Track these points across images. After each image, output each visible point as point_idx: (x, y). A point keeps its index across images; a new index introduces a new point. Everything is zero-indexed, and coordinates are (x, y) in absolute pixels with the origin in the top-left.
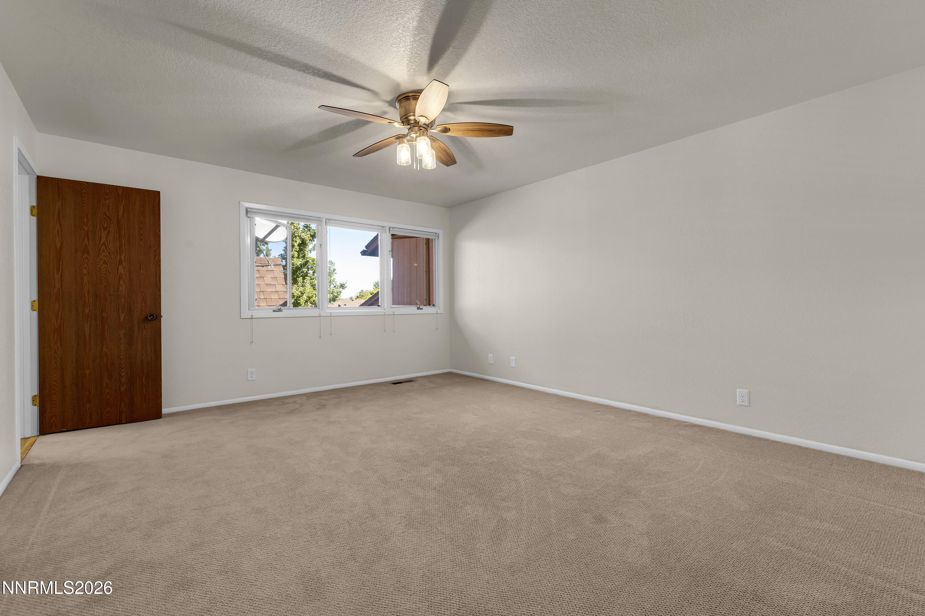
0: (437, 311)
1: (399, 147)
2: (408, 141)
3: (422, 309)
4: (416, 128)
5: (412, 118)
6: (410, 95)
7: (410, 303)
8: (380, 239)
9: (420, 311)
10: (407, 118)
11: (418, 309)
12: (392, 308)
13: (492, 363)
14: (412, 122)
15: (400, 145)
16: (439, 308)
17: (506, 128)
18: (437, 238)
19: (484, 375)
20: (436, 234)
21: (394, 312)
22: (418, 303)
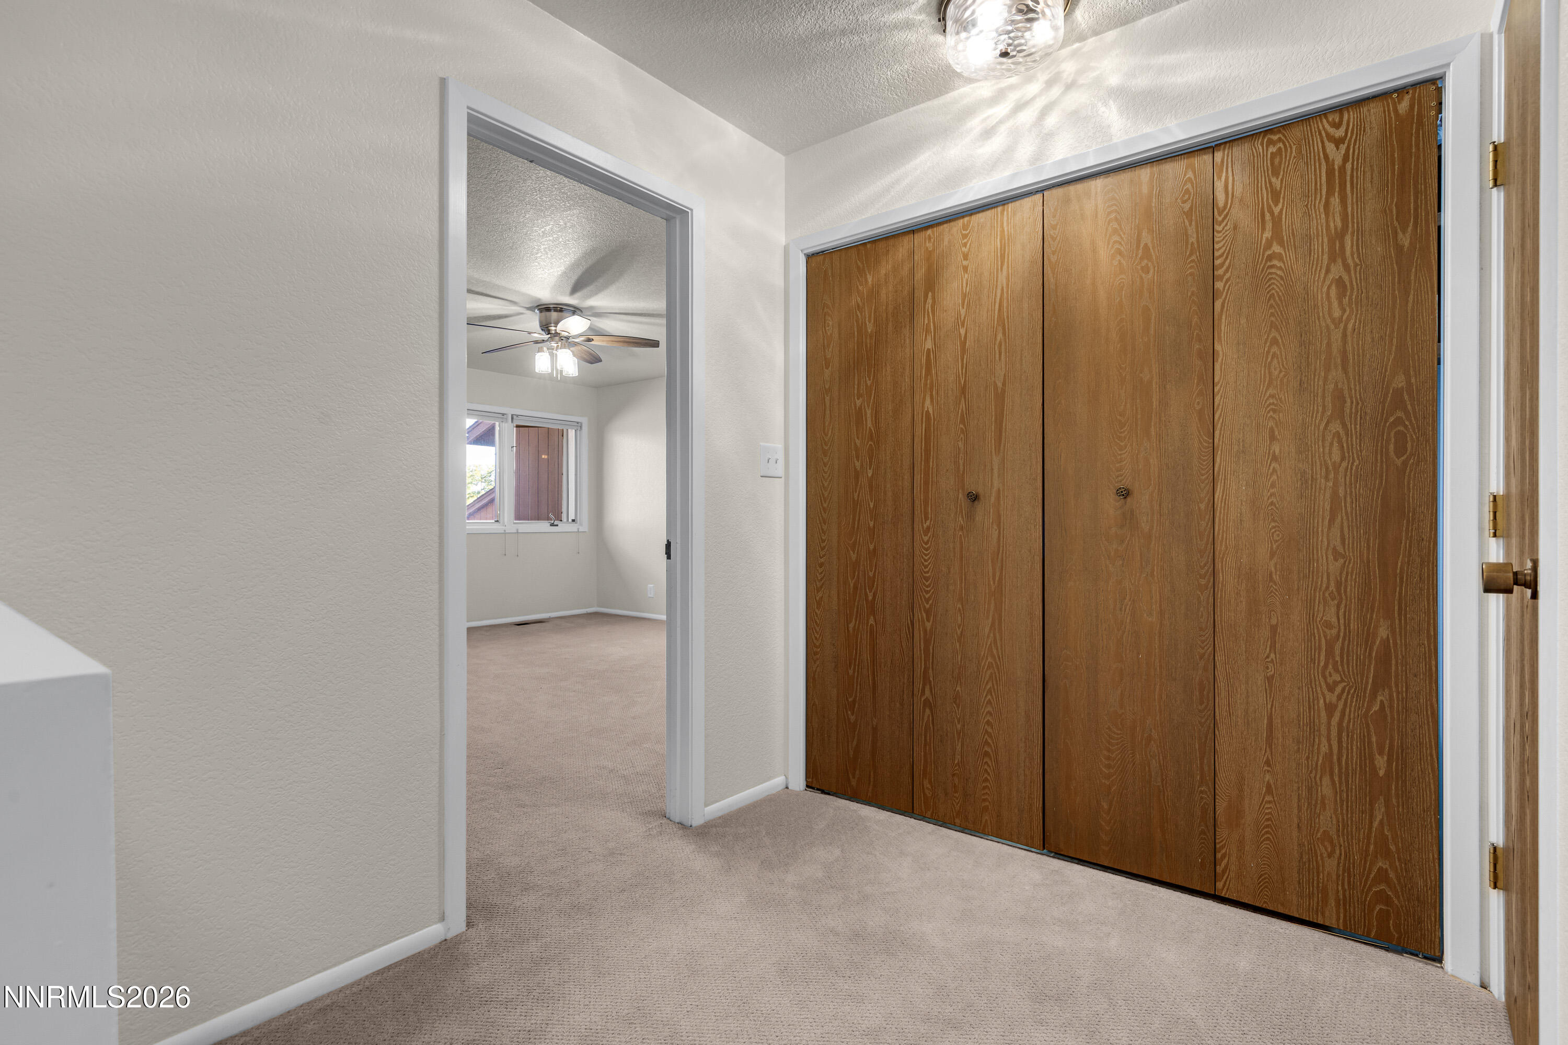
0: (578, 529)
1: (538, 356)
2: (548, 349)
3: (557, 525)
4: (557, 338)
5: (553, 328)
6: (552, 306)
7: (538, 518)
8: (500, 431)
9: (554, 529)
10: (547, 327)
11: (551, 525)
12: (515, 523)
13: (652, 596)
14: (553, 332)
15: (540, 354)
16: (581, 524)
17: (651, 342)
18: (579, 428)
19: (643, 612)
20: (578, 423)
21: (517, 530)
22: (551, 515)
